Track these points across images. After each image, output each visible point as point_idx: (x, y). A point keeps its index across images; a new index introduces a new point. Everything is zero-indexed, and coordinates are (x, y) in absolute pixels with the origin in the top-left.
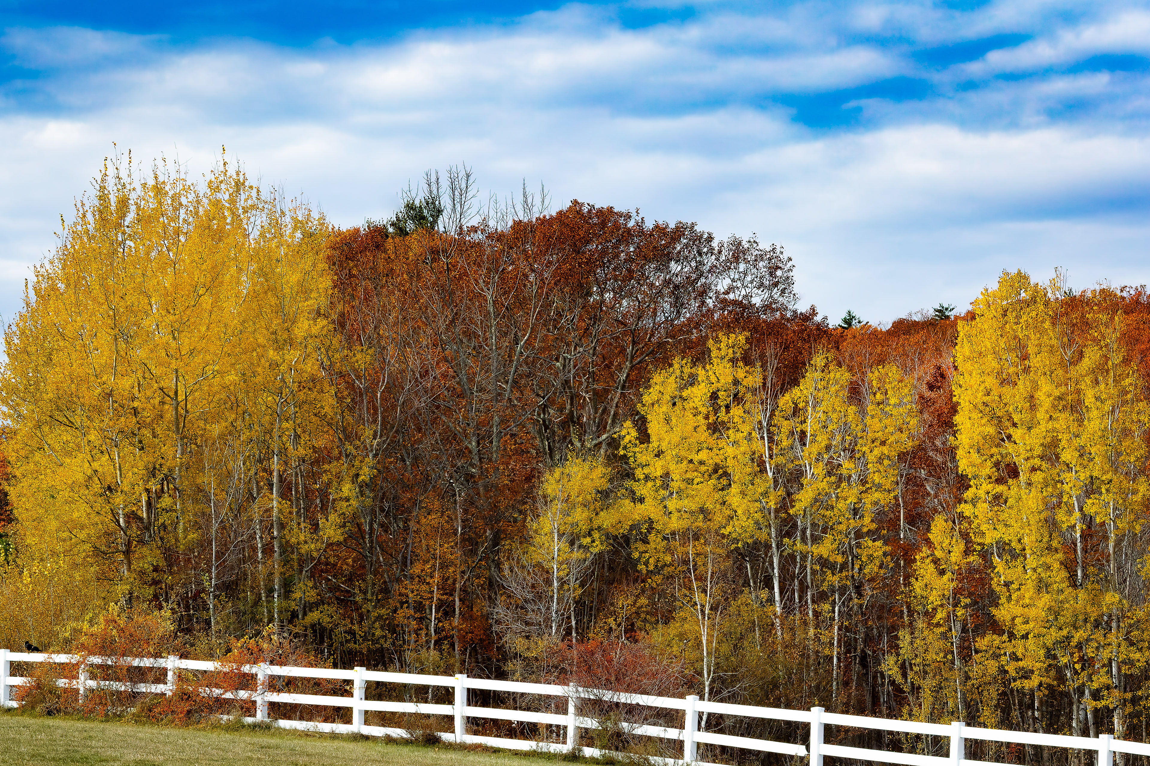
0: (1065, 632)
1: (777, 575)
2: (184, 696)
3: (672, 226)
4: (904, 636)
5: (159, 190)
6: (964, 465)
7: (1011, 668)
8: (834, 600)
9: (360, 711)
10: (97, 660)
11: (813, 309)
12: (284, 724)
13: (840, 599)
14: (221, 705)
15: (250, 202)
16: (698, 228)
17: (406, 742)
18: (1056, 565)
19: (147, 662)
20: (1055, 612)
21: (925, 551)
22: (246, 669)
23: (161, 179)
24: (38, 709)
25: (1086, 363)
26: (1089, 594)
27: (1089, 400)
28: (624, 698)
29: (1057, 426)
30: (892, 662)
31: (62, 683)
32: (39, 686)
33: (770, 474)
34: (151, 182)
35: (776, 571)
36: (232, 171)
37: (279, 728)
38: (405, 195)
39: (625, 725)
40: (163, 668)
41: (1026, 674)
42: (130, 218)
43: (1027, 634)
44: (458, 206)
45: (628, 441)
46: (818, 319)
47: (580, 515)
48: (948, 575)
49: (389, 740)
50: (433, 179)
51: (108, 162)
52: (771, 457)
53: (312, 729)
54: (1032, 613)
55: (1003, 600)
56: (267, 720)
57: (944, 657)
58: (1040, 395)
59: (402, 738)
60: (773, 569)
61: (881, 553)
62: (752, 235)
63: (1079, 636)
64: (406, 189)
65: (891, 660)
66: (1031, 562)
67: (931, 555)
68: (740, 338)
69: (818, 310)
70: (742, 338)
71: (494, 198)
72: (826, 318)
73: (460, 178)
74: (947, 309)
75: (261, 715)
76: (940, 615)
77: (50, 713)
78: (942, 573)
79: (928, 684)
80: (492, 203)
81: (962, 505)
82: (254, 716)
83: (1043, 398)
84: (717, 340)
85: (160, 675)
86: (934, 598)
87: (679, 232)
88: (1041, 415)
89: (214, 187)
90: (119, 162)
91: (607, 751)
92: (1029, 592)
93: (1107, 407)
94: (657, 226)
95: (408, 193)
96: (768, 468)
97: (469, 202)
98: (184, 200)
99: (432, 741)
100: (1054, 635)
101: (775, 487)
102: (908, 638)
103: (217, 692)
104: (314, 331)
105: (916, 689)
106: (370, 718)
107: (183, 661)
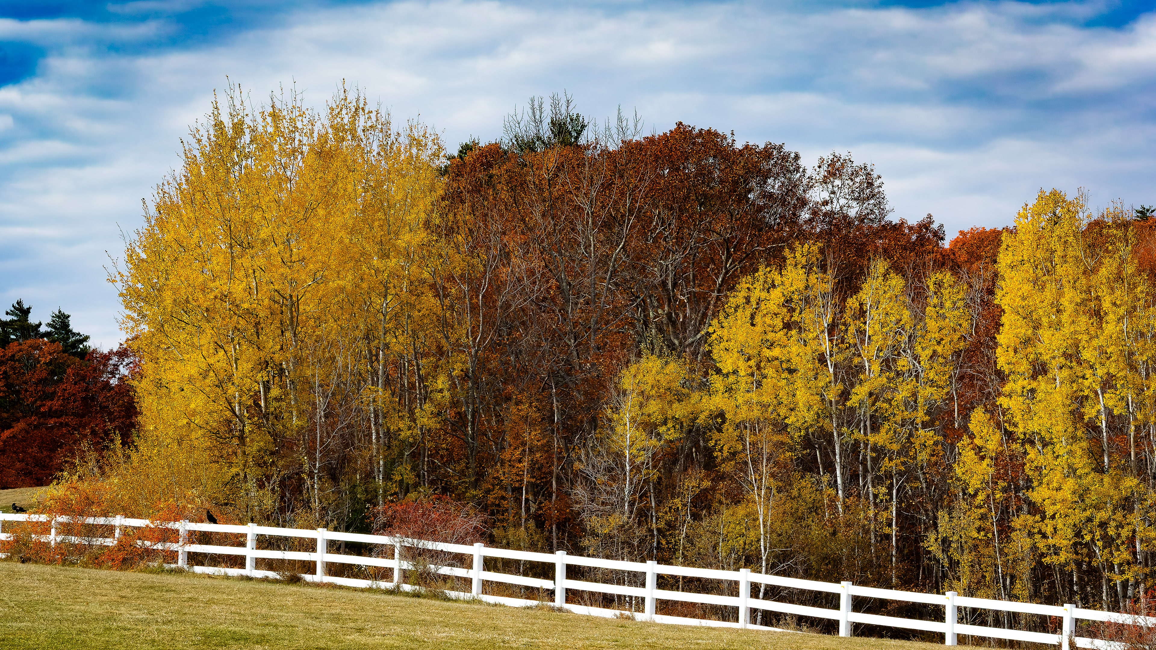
0: (1088, 513)
1: (838, 461)
2: (121, 546)
3: (762, 146)
4: (943, 516)
5: (275, 116)
6: (1002, 362)
7: (1041, 545)
8: (892, 483)
9: (251, 558)
10: (63, 519)
11: (930, 216)
12: (198, 569)
13: (897, 482)
14: (149, 553)
15: (369, 124)
16: (786, 149)
17: (276, 581)
18: (1079, 452)
19: (101, 521)
20: (1082, 494)
21: (966, 440)
22: (171, 525)
23: (278, 105)
25: (1103, 271)
26: (1112, 479)
27: (1106, 305)
28: (431, 545)
29: (1078, 329)
30: (933, 540)
32: (17, 541)
33: (831, 370)
34: (269, 110)
35: (837, 457)
36: (352, 97)
37: (194, 573)
38: (511, 119)
39: (432, 566)
40: (112, 526)
41: (1057, 551)
43: (1054, 515)
45: (714, 339)
46: (935, 226)
47: (653, 407)
48: (987, 461)
49: (266, 580)
50: (536, 106)
52: (831, 355)
53: (216, 574)
54: (1059, 495)
55: (1035, 484)
56: (186, 567)
57: (985, 536)
58: (1065, 301)
59: (276, 579)
60: (835, 455)
61: (932, 442)
62: (847, 154)
63: (1101, 515)
65: (932, 537)
66: (1061, 449)
67: (972, 443)
68: (813, 248)
69: (934, 218)
70: (815, 249)
71: (593, 121)
72: (942, 226)
73: (560, 105)
74: (1148, 210)
75: (181, 562)
76: (981, 497)
78: (983, 458)
79: (966, 559)
81: (1001, 399)
82: (176, 562)
83: (1066, 304)
84: (793, 250)
85: (109, 530)
86: (975, 483)
87: (767, 153)
88: (1065, 317)
89: (334, 112)
91: (418, 587)
92: (1056, 477)
93: (1122, 311)
94: (747, 147)
95: (514, 117)
96: (829, 364)
98: (299, 125)
99: (295, 580)
100: (1079, 516)
101: (836, 381)
102: (947, 518)
103: (148, 543)
105: (954, 564)
106: (260, 563)
107: (127, 519)
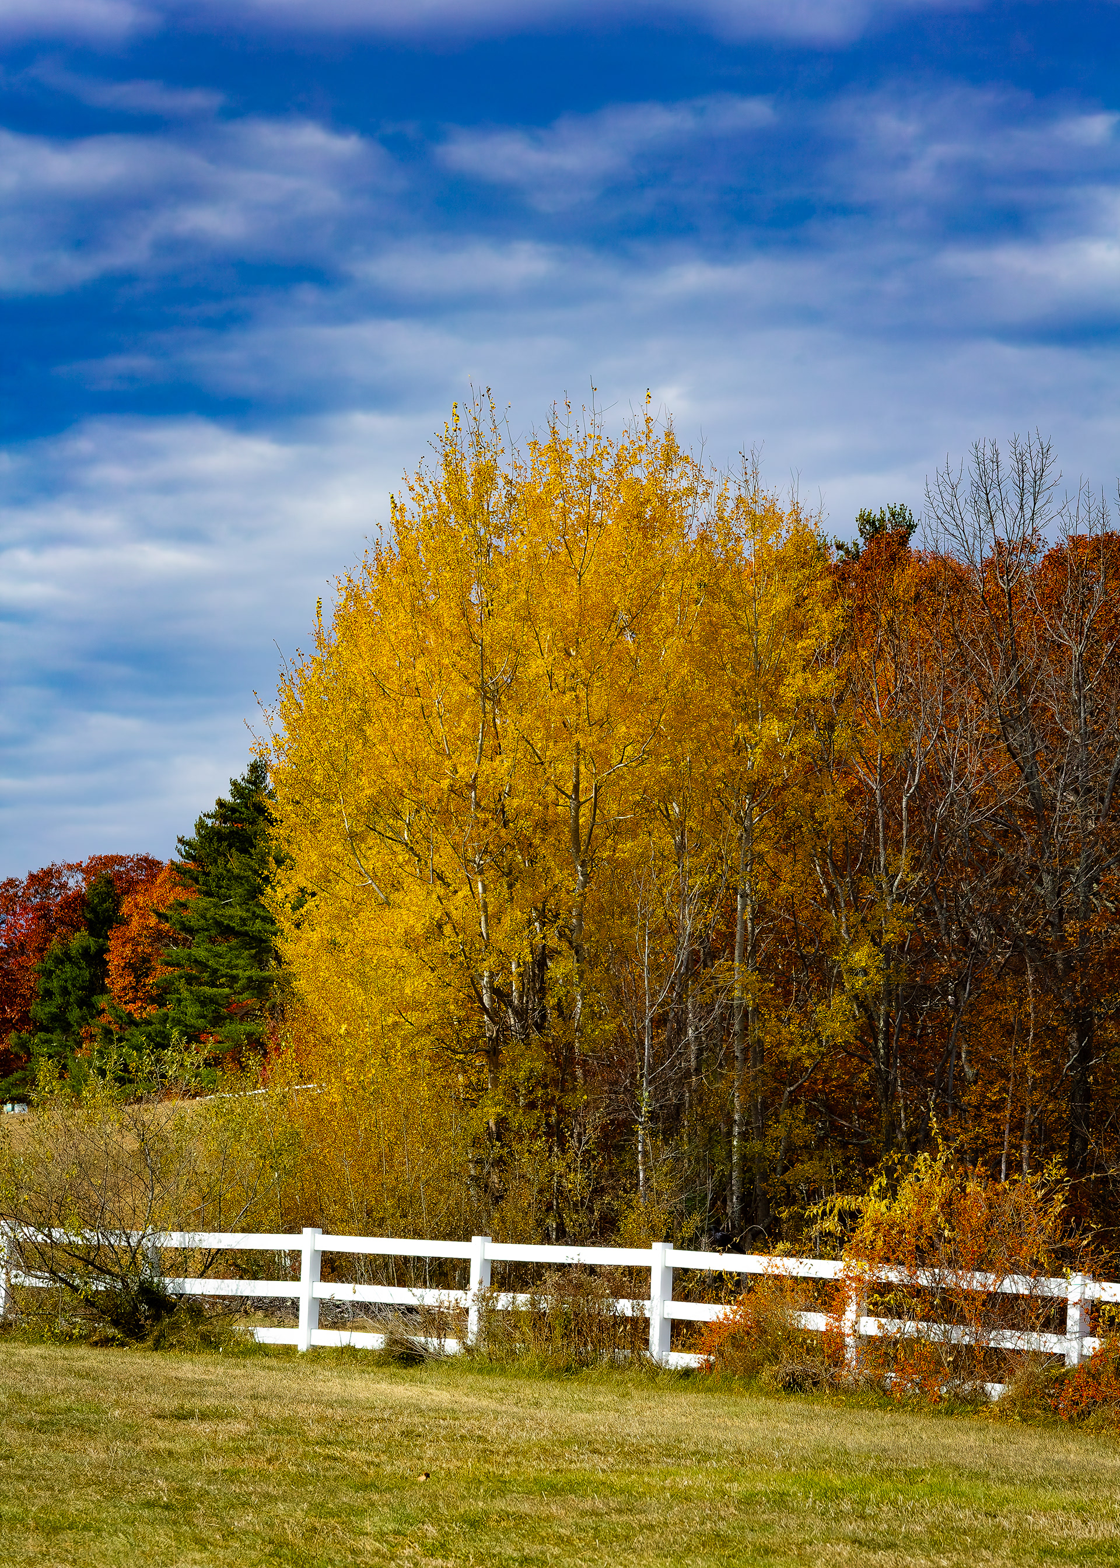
23: (563, 435)
24: (765, 1375)
31: (817, 1321)
34: (545, 440)
40: (1056, 1299)
42: (497, 497)
44: (1029, 499)
51: (460, 411)
64: (942, 470)
77: (793, 1385)
80: (1083, 496)
90: (478, 408)
97: (1047, 493)
104: (814, 690)
